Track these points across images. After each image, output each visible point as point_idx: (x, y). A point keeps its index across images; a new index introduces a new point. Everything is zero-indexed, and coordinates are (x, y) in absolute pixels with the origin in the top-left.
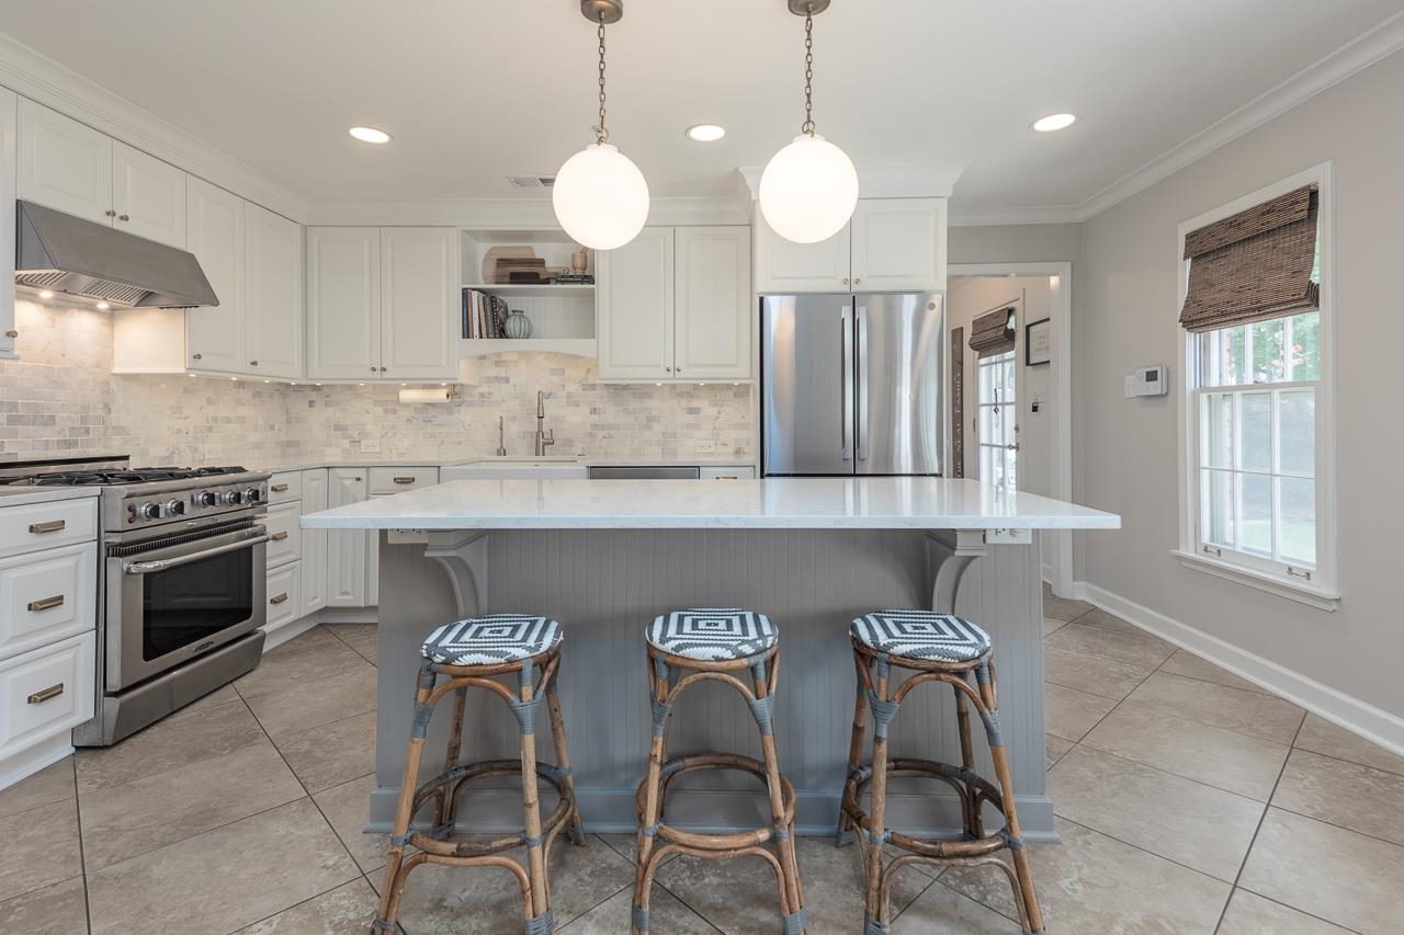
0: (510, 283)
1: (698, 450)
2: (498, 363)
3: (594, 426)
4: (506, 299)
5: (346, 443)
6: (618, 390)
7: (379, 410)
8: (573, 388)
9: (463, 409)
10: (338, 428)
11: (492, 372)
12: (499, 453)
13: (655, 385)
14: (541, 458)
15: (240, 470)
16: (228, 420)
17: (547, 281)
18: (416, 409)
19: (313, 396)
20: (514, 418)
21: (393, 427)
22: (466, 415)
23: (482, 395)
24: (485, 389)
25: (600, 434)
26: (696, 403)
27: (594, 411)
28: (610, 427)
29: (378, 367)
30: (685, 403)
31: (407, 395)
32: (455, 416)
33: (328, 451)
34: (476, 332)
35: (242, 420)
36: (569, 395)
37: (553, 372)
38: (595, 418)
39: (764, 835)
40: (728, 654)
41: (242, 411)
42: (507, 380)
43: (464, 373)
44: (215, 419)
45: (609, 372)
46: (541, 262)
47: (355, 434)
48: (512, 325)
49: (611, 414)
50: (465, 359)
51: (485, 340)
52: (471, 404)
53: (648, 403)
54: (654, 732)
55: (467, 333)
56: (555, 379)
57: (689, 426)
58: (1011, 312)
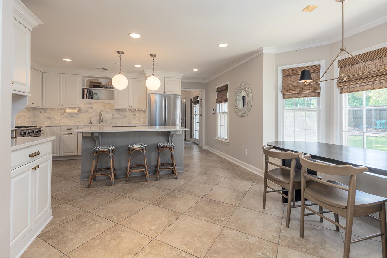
0: (93, 87)
1: (136, 123)
2: (89, 104)
3: (113, 118)
4: (92, 90)
5: (50, 121)
6: (118, 110)
7: (59, 114)
8: (108, 110)
9: (81, 114)
10: (48, 118)
11: (88, 106)
12: (90, 123)
13: (126, 110)
14: (100, 124)
15: (35, 126)
16: (22, 116)
17: (102, 87)
18: (69, 114)
19: (41, 110)
20: (93, 116)
21: (63, 118)
22: (81, 115)
23: (86, 111)
24: (86, 110)
25: (114, 119)
26: (135, 113)
27: (113, 115)
28: (116, 118)
29: (61, 104)
30: (133, 113)
31: (67, 111)
32: (79, 115)
33: (45, 123)
34: (86, 98)
35: (25, 116)
36: (107, 111)
37: (103, 106)
38: (113, 116)
39: (144, 169)
40: (140, 147)
41: (25, 114)
42: (92, 108)
43: (82, 106)
44: (20, 116)
45: (116, 107)
46: (101, 83)
47: (53, 119)
48: (94, 96)
49: (116, 115)
50: (83, 104)
51: (88, 100)
52: (83, 113)
53: (125, 113)
54: (129, 158)
55: (83, 98)
56: (104, 108)
57: (134, 118)
58: (198, 97)
